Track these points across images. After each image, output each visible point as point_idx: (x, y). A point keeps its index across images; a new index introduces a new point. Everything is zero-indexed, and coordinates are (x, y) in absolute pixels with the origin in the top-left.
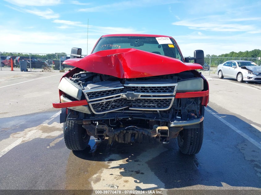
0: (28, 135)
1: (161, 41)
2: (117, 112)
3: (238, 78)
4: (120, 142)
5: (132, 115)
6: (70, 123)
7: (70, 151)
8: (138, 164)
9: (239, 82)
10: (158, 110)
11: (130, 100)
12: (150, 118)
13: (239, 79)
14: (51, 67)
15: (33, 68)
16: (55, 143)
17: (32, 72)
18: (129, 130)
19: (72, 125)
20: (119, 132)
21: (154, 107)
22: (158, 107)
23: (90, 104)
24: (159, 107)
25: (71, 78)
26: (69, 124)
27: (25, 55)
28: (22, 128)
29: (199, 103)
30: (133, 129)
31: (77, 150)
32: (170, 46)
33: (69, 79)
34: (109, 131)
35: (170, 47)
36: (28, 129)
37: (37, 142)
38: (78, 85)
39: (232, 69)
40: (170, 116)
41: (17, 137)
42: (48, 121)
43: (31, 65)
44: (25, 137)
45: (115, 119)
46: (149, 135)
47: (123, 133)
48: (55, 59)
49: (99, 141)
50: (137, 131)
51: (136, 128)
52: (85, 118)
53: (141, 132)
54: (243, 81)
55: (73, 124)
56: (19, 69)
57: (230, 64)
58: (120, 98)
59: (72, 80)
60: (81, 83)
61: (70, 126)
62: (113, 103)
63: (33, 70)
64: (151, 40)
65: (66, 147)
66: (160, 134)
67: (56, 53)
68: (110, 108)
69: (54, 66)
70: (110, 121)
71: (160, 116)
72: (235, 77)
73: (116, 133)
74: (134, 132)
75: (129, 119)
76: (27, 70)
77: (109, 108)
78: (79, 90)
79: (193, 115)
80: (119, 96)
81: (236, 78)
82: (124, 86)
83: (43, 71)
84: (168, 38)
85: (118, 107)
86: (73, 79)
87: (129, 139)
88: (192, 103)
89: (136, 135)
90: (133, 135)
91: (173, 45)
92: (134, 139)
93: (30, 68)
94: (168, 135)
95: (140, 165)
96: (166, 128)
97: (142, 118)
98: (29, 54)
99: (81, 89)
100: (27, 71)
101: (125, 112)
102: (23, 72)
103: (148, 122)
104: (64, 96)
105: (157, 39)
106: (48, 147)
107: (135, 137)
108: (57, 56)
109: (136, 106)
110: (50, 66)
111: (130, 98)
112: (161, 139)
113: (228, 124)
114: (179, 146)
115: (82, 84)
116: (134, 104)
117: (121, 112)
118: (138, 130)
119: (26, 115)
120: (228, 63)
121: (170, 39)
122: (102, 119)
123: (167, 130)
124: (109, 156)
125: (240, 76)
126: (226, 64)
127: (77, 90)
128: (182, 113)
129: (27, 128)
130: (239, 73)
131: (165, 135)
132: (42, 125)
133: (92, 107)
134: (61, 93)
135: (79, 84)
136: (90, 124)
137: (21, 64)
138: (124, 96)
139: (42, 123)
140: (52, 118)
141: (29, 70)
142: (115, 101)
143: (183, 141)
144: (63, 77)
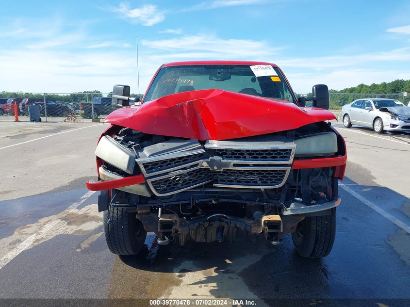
0: (45, 229)
1: (259, 72)
2: (193, 191)
3: (375, 126)
4: (198, 240)
5: (217, 196)
6: (115, 211)
7: (116, 257)
8: (230, 278)
9: (377, 133)
10: (262, 188)
11: (215, 172)
12: (247, 200)
13: (378, 128)
14: (77, 114)
15: (49, 116)
16: (89, 243)
17: (48, 122)
18: (214, 221)
19: (117, 214)
20: (197, 224)
21: (256, 183)
22: (262, 182)
23: (149, 181)
24: (265, 183)
25: (116, 136)
26: (113, 212)
27: (37, 96)
28: (35, 217)
29: (330, 175)
30: (220, 219)
31: (127, 254)
32: (274, 79)
33: (113, 139)
34: (181, 225)
35: (273, 81)
36: (45, 219)
37: (60, 241)
38: (128, 149)
39: (364, 111)
40: (283, 196)
41: (26, 234)
42: (76, 204)
43: (46, 111)
44: (39, 234)
45: (189, 204)
46: (248, 229)
47: (204, 226)
48: (83, 102)
49: (164, 241)
50: (226, 223)
51: (224, 217)
52: (140, 203)
53: (233, 224)
54: (383, 132)
55: (120, 213)
56: (28, 119)
57: (361, 105)
58: (199, 167)
59: (118, 140)
60: (133, 144)
61: (115, 215)
62: (186, 176)
63: (50, 119)
64: (243, 70)
65: (108, 250)
66: (267, 228)
67: (85, 92)
68: (182, 185)
69: (83, 112)
70: (182, 207)
71: (266, 197)
72: (370, 125)
73: (192, 226)
74: (223, 224)
75: (213, 202)
76: (40, 119)
77: (179, 186)
78: (131, 158)
79: (322, 194)
80: (197, 165)
81: (372, 127)
82: (204, 148)
83: (65, 121)
84: (270, 66)
85: (195, 182)
86: (119, 138)
87: (212, 235)
88: (319, 175)
89: (226, 230)
90: (220, 229)
91: (278, 78)
92: (222, 235)
93: (44, 116)
94: (280, 229)
95: (233, 279)
96: (277, 218)
97: (235, 201)
98: (43, 95)
99: (134, 155)
100: (40, 121)
101: (206, 190)
102: (35, 123)
103: (245, 206)
104: (104, 168)
105: (252, 68)
106: (78, 250)
107: (223, 232)
108: (87, 96)
109: (225, 181)
110: (77, 112)
111: (215, 168)
112: (269, 236)
113: (369, 203)
114: (295, 245)
115: (135, 147)
116: (221, 178)
117: (199, 190)
118: (229, 221)
119: (41, 194)
120: (358, 103)
121: (273, 67)
122: (168, 204)
123: (280, 221)
124: (180, 265)
125: (377, 122)
126: (356, 105)
127: (127, 157)
128: (302, 192)
129: (42, 217)
130: (377, 118)
131: (276, 230)
132: (67, 211)
133: (153, 185)
134: (100, 162)
135: (130, 147)
136: (148, 213)
137: (31, 110)
138: (205, 164)
139: (66, 208)
140: (84, 199)
141: (43, 119)
142: (190, 174)
143: (301, 235)
144: (103, 135)
